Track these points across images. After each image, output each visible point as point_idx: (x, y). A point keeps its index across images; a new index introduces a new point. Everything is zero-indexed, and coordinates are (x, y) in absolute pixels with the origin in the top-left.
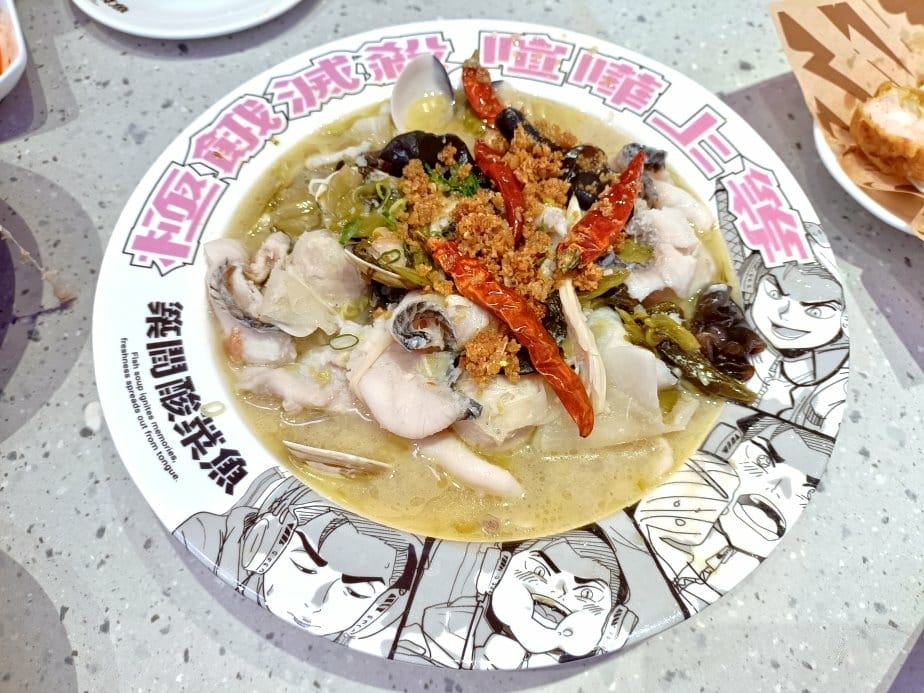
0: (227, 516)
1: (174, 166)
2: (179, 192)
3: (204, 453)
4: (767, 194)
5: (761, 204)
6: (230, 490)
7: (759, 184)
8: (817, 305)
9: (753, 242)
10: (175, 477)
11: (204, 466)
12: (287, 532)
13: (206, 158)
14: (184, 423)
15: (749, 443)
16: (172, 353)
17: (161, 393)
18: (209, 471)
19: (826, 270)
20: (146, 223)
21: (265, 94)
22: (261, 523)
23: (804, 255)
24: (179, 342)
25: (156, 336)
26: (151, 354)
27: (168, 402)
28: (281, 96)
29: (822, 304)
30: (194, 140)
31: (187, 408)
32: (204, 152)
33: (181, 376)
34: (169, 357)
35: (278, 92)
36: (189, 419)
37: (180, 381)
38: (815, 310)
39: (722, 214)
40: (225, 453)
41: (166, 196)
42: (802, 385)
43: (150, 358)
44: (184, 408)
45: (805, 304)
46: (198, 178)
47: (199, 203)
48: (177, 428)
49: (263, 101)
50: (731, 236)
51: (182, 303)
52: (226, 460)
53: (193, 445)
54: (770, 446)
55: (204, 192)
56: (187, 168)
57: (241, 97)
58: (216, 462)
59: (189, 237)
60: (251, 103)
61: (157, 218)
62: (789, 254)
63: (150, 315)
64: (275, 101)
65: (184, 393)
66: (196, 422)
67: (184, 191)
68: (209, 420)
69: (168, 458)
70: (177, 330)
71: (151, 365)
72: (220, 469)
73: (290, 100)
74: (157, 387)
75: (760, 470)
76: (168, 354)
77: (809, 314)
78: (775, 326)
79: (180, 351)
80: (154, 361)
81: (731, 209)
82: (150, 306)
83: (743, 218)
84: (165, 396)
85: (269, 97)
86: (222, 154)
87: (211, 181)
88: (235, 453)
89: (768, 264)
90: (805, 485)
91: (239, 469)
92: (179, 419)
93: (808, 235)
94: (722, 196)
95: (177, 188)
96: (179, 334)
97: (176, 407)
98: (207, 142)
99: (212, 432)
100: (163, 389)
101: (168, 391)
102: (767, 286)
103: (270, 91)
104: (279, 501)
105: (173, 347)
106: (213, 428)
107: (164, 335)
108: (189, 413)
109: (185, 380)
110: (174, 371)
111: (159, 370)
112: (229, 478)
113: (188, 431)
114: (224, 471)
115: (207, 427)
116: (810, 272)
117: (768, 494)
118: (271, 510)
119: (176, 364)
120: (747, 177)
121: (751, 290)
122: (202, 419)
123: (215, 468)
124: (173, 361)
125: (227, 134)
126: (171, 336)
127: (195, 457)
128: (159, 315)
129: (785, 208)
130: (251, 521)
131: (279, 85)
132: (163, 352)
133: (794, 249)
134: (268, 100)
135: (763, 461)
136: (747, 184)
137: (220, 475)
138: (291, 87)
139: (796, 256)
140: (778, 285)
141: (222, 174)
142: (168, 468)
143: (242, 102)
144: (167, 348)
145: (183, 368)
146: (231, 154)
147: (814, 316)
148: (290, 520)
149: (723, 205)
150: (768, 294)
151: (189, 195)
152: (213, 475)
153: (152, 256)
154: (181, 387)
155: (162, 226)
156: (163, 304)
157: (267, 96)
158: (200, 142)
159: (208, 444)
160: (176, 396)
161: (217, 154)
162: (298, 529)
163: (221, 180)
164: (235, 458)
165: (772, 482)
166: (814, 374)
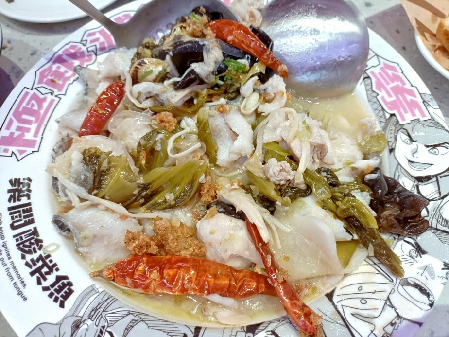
0: (60, 324)
1: (26, 90)
2: (29, 106)
3: (45, 279)
4: (396, 78)
5: (392, 85)
6: (62, 305)
7: (390, 72)
8: (435, 146)
9: (391, 110)
10: (25, 299)
11: (45, 289)
12: (101, 332)
13: (46, 83)
14: (32, 260)
15: (402, 242)
16: (24, 212)
17: (17, 240)
18: (48, 292)
19: (438, 123)
20: (8, 128)
21: (81, 41)
22: (83, 327)
23: (423, 115)
24: (29, 204)
25: (14, 201)
26: (11, 214)
27: (21, 246)
28: (92, 41)
29: (439, 145)
30: (38, 73)
31: (34, 249)
32: (45, 80)
33: (30, 227)
34: (23, 215)
35: (90, 39)
36: (35, 256)
37: (30, 230)
38: (435, 150)
39: (369, 93)
40: (59, 278)
41: (21, 109)
42: (432, 200)
43: (10, 217)
44: (32, 249)
45: (427, 146)
46: (41, 96)
47: (42, 112)
48: (27, 264)
49: (81, 45)
50: (376, 106)
51: (31, 178)
52: (60, 284)
53: (37, 275)
54: (417, 243)
55: (45, 105)
56: (34, 91)
57: (67, 44)
58: (53, 285)
59: (36, 135)
60: (73, 47)
61: (16, 124)
62: (414, 115)
63: (10, 187)
64: (88, 45)
65: (33, 238)
66: (40, 258)
67: (33, 105)
68: (49, 256)
69: (20, 286)
70: (28, 197)
71: (10, 222)
72: (56, 290)
73: (97, 44)
74: (14, 236)
75: (412, 260)
76: (22, 213)
77: (431, 153)
78: (410, 162)
79: (30, 210)
80: (13, 218)
81: (374, 89)
82: (11, 181)
83: (382, 94)
84: (20, 242)
85: (84, 42)
86: (56, 80)
87: (49, 97)
88: (66, 278)
89: (401, 123)
90: (443, 269)
91: (68, 289)
92: (29, 257)
93: (424, 102)
94: (368, 81)
95: (28, 104)
96: (29, 199)
97: (27, 249)
98: (46, 74)
99: (50, 265)
100: (18, 237)
101: (21, 238)
102: (402, 136)
103: (85, 38)
104: (95, 310)
105: (25, 208)
106: (51, 261)
107: (19, 200)
108: (35, 252)
109: (33, 230)
110: (26, 224)
111: (15, 224)
112: (62, 296)
113: (35, 265)
114: (58, 291)
115: (47, 261)
116: (428, 126)
117: (419, 277)
118: (90, 317)
119: (27, 219)
120: (382, 69)
121: (392, 140)
122: (44, 256)
123: (52, 290)
124: (25, 217)
125: (59, 67)
126: (24, 200)
127: (39, 283)
128: (17, 187)
129: (408, 86)
130: (77, 326)
131: (90, 35)
132: (19, 211)
133: (417, 112)
134: (83, 44)
135: (413, 254)
136: (382, 73)
137: (56, 294)
138: (98, 35)
139: (418, 116)
140: (409, 135)
141: (56, 92)
142: (20, 293)
143: (67, 47)
144: (21, 209)
145: (32, 221)
146: (62, 79)
147: (435, 153)
148: (103, 323)
149: (369, 87)
150: (404, 142)
151: (36, 108)
152: (51, 295)
153: (12, 149)
154: (30, 235)
155: (19, 129)
156: (19, 180)
157: (83, 42)
158: (42, 74)
159: (47, 273)
160: (26, 241)
161: (53, 81)
162: (108, 329)
163: (56, 96)
164: (65, 281)
165: (420, 269)
166: (440, 193)
